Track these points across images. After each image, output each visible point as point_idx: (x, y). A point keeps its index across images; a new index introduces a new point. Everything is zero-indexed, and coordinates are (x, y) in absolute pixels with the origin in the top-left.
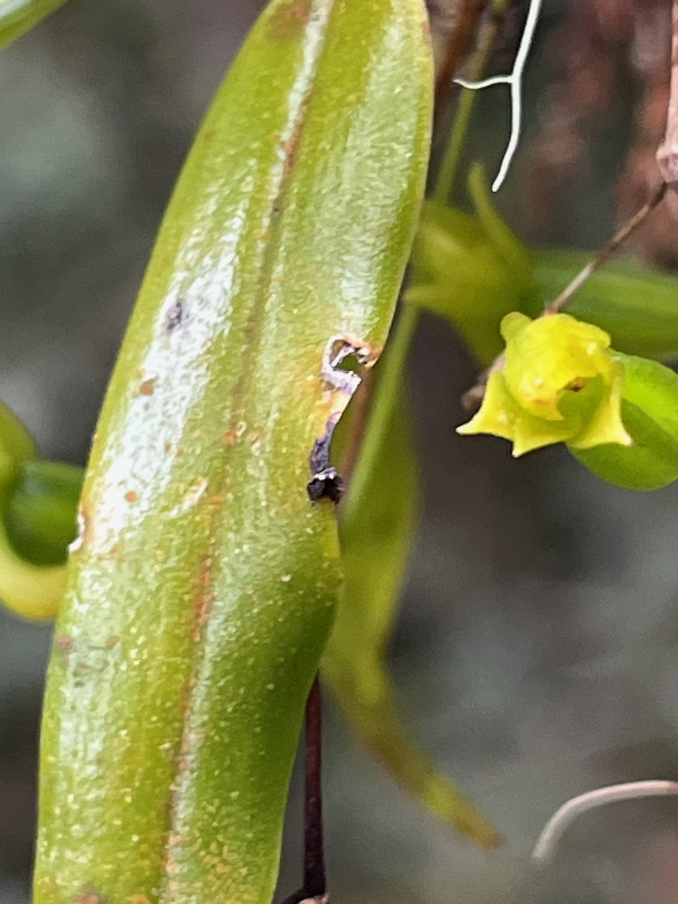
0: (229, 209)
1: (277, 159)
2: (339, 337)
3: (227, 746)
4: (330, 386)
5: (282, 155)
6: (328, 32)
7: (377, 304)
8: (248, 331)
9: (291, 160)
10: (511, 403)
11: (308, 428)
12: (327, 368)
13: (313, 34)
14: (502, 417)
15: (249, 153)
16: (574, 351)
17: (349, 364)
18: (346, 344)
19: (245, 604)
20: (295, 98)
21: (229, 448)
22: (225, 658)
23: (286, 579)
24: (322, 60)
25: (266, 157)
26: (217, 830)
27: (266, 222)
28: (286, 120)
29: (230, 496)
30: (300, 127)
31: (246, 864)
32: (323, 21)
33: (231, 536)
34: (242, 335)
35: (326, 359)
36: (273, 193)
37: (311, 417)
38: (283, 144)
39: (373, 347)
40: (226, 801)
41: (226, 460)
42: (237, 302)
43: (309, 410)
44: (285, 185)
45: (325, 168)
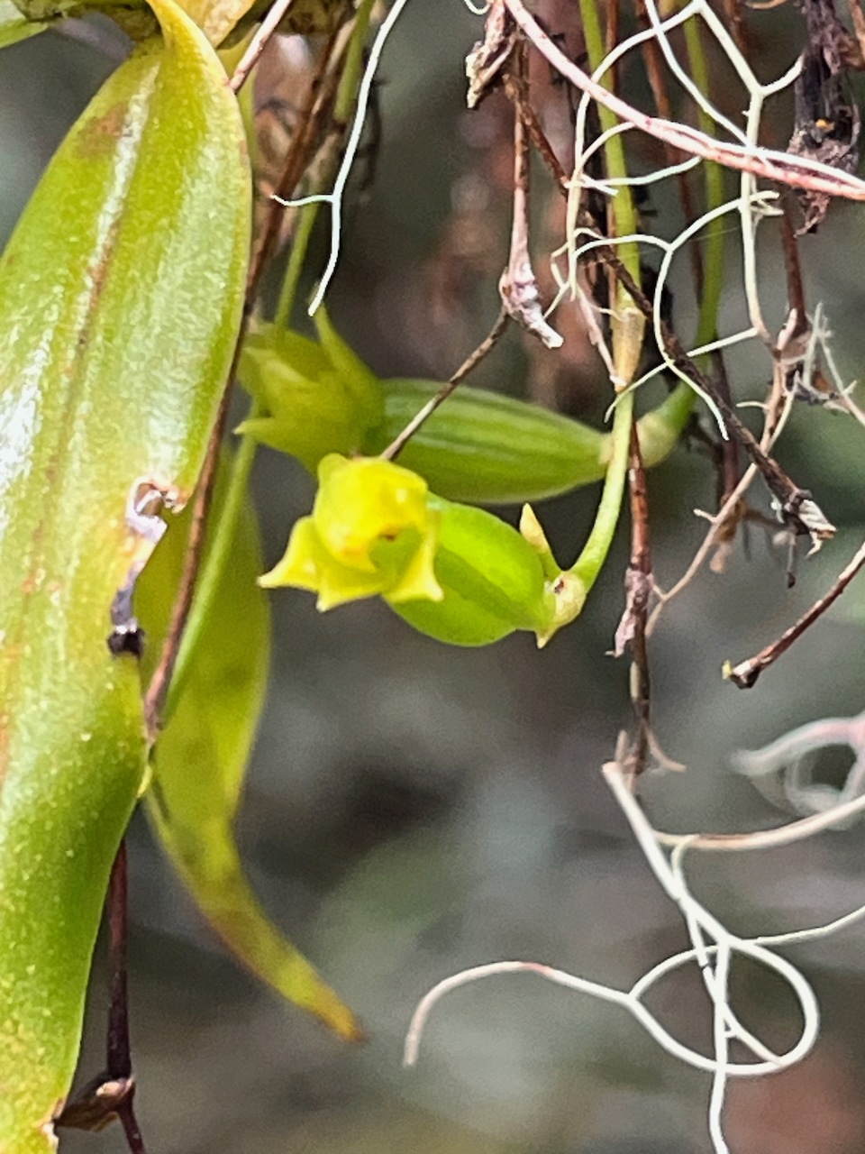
0: (32, 340)
1: (84, 287)
2: (145, 480)
3: (26, 915)
4: (134, 532)
5: (89, 283)
6: (142, 148)
7: (186, 443)
8: (50, 473)
9: (99, 287)
10: (319, 551)
11: (110, 575)
12: (131, 513)
13: (125, 153)
14: (310, 567)
15: (55, 279)
16: (386, 498)
17: (159, 509)
18: (152, 487)
19: (42, 765)
20: (104, 221)
21: (28, 597)
22: (22, 822)
23: (86, 737)
24: (133, 182)
25: (72, 288)
26: (11, 1007)
27: (71, 354)
28: (94, 244)
29: (27, 650)
30: (109, 251)
31: (43, 1043)
32: (137, 136)
33: (28, 692)
34: (43, 476)
35: (131, 503)
36: (80, 323)
37: (113, 565)
38: (90, 271)
39: (181, 490)
40: (23, 976)
41: (25, 610)
42: (39, 442)
43: (112, 556)
44: (91, 316)
45: (134, 298)
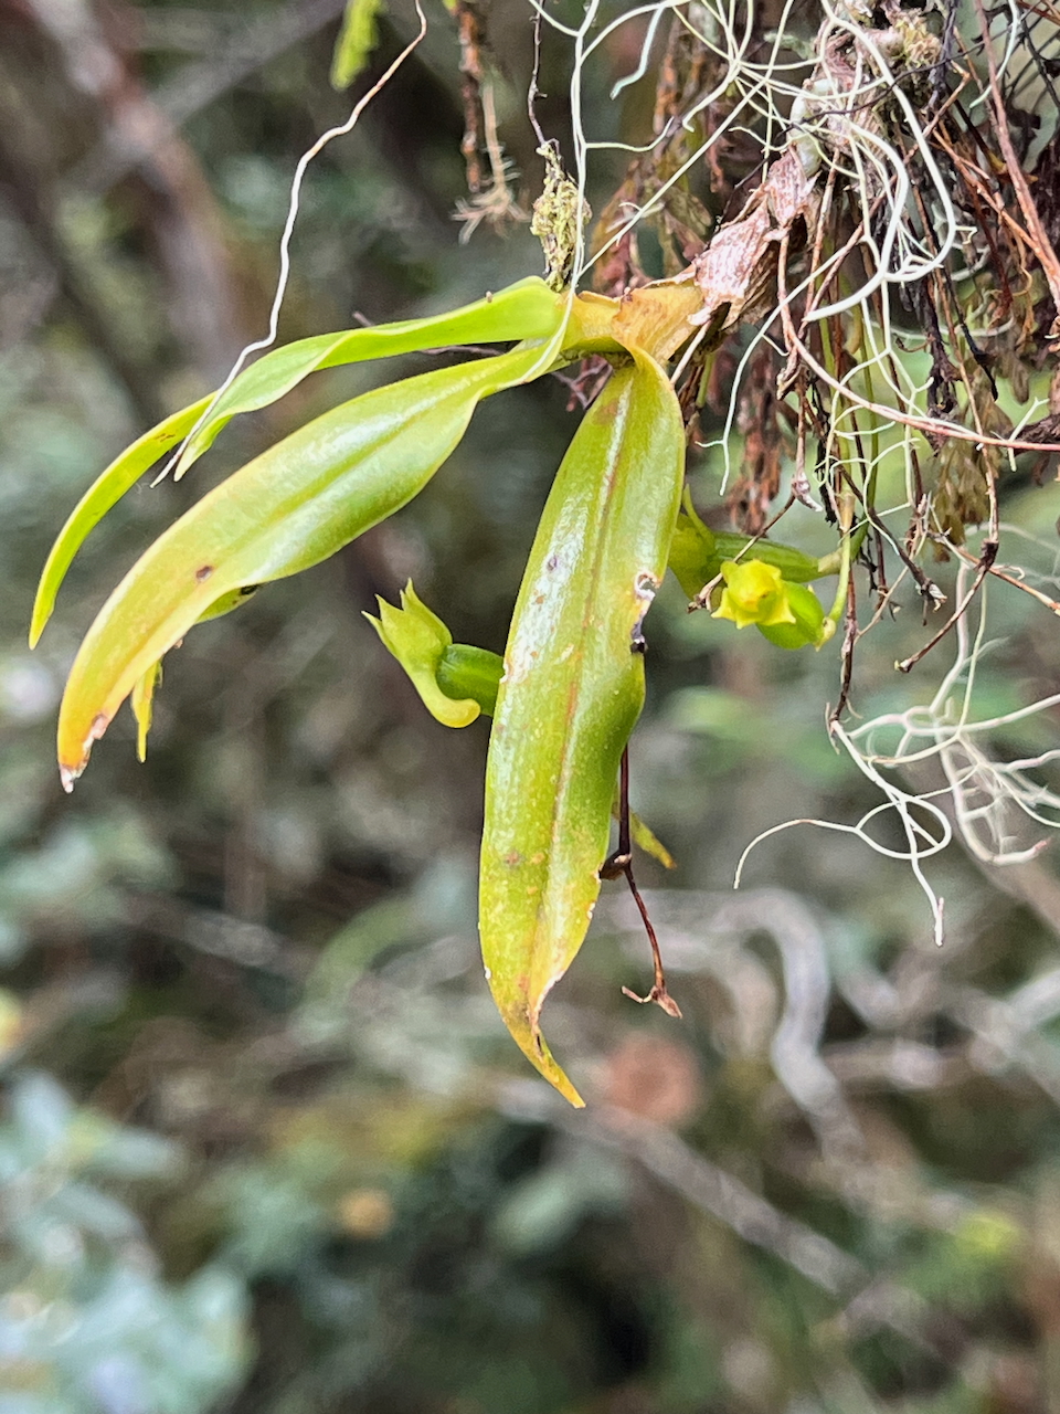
0: (580, 510)
1: (604, 485)
2: (642, 573)
3: (584, 777)
4: (639, 597)
5: (607, 483)
6: (628, 421)
7: (659, 556)
8: (592, 571)
9: (612, 485)
10: (732, 603)
11: (629, 617)
12: (637, 588)
13: (619, 420)
14: (729, 610)
15: (588, 480)
16: (764, 578)
17: (647, 586)
18: (646, 576)
19: (594, 706)
20: (612, 454)
21: (585, 629)
22: (584, 733)
23: (617, 692)
24: (625, 435)
25: (598, 483)
26: (579, 819)
27: (600, 515)
28: (608, 464)
29: (587, 653)
30: (615, 468)
31: (593, 836)
32: (624, 414)
33: (587, 672)
34: (589, 572)
35: (636, 583)
36: (603, 501)
37: (631, 612)
38: (607, 477)
39: (658, 577)
40: (584, 804)
41: (584, 634)
42: (585, 554)
43: (630, 608)
44: (609, 499)
45: (631, 489)
